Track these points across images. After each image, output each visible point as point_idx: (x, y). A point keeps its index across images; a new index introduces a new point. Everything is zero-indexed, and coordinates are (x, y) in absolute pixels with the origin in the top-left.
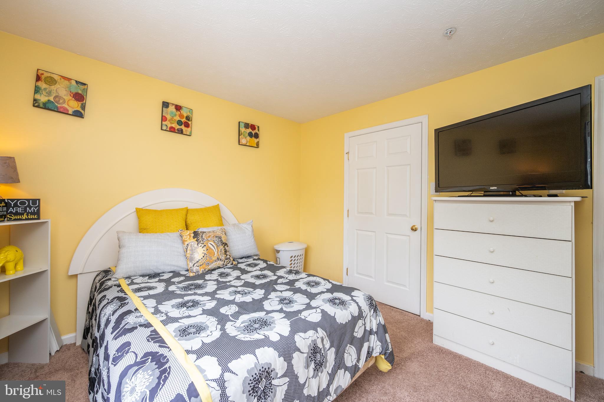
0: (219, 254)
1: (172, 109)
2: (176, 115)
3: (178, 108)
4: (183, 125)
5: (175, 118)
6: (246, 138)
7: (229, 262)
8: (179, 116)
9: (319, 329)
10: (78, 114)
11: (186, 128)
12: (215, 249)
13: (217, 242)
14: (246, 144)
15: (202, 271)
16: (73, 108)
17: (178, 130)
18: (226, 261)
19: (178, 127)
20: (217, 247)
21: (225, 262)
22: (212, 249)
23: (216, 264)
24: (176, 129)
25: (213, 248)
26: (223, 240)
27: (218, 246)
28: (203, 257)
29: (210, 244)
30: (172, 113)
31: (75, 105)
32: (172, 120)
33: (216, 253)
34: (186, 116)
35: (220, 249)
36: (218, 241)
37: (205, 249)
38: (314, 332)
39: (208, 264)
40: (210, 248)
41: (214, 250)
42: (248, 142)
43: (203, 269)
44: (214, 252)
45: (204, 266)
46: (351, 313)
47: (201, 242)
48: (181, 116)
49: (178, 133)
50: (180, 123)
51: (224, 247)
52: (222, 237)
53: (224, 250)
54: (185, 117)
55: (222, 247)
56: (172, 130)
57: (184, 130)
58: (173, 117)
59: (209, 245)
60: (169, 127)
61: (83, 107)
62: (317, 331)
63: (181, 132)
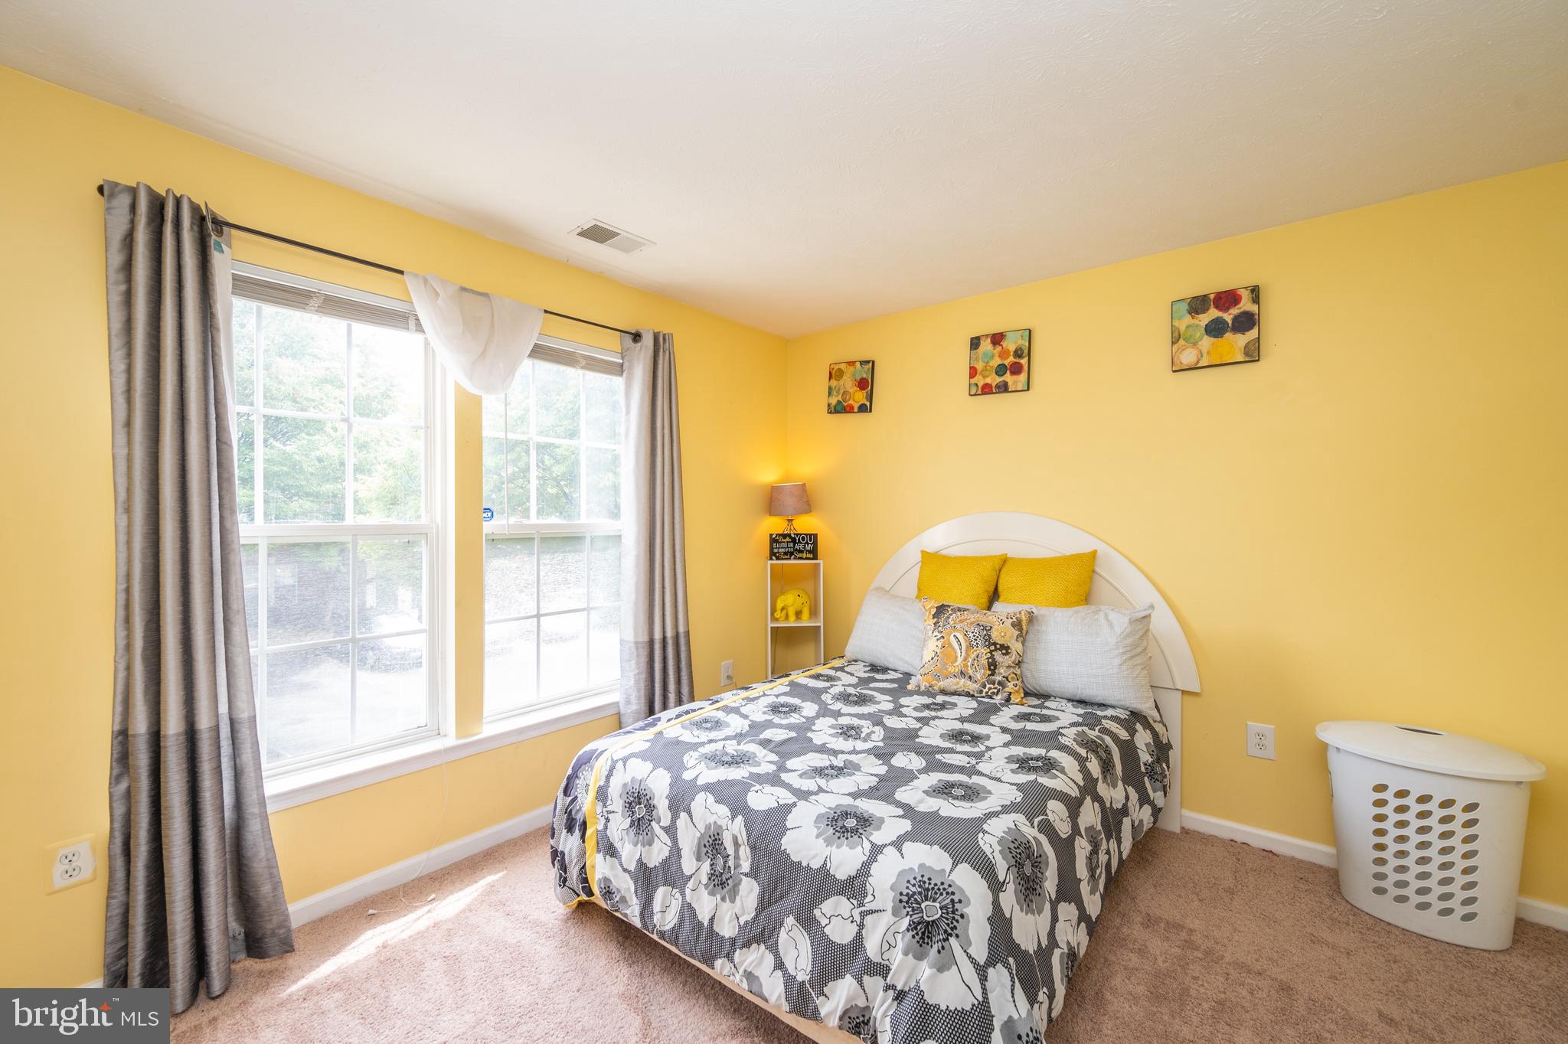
0: (969, 664)
1: (986, 345)
2: (992, 357)
3: (997, 339)
4: (1008, 372)
5: (991, 364)
6: (1195, 344)
7: (995, 691)
8: (999, 356)
9: (740, 819)
10: (863, 409)
11: (1015, 377)
12: (961, 649)
13: (974, 636)
14: (1198, 362)
15: (925, 686)
16: (858, 402)
17: (997, 386)
18: (988, 686)
19: (999, 379)
20: (967, 647)
21: (984, 687)
22: (954, 649)
23: (958, 683)
24: (994, 385)
25: (956, 647)
26: (993, 636)
27: (970, 646)
28: (932, 659)
29: (955, 636)
30: (985, 354)
31: (860, 397)
32: (986, 370)
33: (960, 659)
34: (1014, 349)
35: (975, 653)
36: (977, 635)
37: (940, 644)
38: (729, 814)
39: (938, 678)
40: (950, 645)
41: (958, 651)
42: (1205, 355)
43: (928, 685)
44: (957, 657)
45: (929, 677)
46: (828, 859)
47: (940, 628)
48: (1004, 354)
49: (999, 393)
50: (1001, 370)
51: (991, 652)
52: (993, 629)
53: (988, 658)
54: (1012, 354)
55: (983, 651)
56: (987, 390)
57: (1010, 384)
58: (988, 363)
59: (952, 638)
60: (980, 387)
61: (870, 398)
62: (733, 820)
63: (1004, 388)
